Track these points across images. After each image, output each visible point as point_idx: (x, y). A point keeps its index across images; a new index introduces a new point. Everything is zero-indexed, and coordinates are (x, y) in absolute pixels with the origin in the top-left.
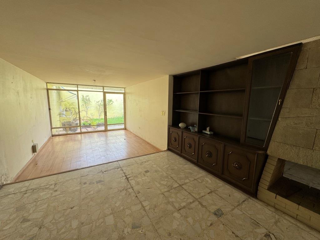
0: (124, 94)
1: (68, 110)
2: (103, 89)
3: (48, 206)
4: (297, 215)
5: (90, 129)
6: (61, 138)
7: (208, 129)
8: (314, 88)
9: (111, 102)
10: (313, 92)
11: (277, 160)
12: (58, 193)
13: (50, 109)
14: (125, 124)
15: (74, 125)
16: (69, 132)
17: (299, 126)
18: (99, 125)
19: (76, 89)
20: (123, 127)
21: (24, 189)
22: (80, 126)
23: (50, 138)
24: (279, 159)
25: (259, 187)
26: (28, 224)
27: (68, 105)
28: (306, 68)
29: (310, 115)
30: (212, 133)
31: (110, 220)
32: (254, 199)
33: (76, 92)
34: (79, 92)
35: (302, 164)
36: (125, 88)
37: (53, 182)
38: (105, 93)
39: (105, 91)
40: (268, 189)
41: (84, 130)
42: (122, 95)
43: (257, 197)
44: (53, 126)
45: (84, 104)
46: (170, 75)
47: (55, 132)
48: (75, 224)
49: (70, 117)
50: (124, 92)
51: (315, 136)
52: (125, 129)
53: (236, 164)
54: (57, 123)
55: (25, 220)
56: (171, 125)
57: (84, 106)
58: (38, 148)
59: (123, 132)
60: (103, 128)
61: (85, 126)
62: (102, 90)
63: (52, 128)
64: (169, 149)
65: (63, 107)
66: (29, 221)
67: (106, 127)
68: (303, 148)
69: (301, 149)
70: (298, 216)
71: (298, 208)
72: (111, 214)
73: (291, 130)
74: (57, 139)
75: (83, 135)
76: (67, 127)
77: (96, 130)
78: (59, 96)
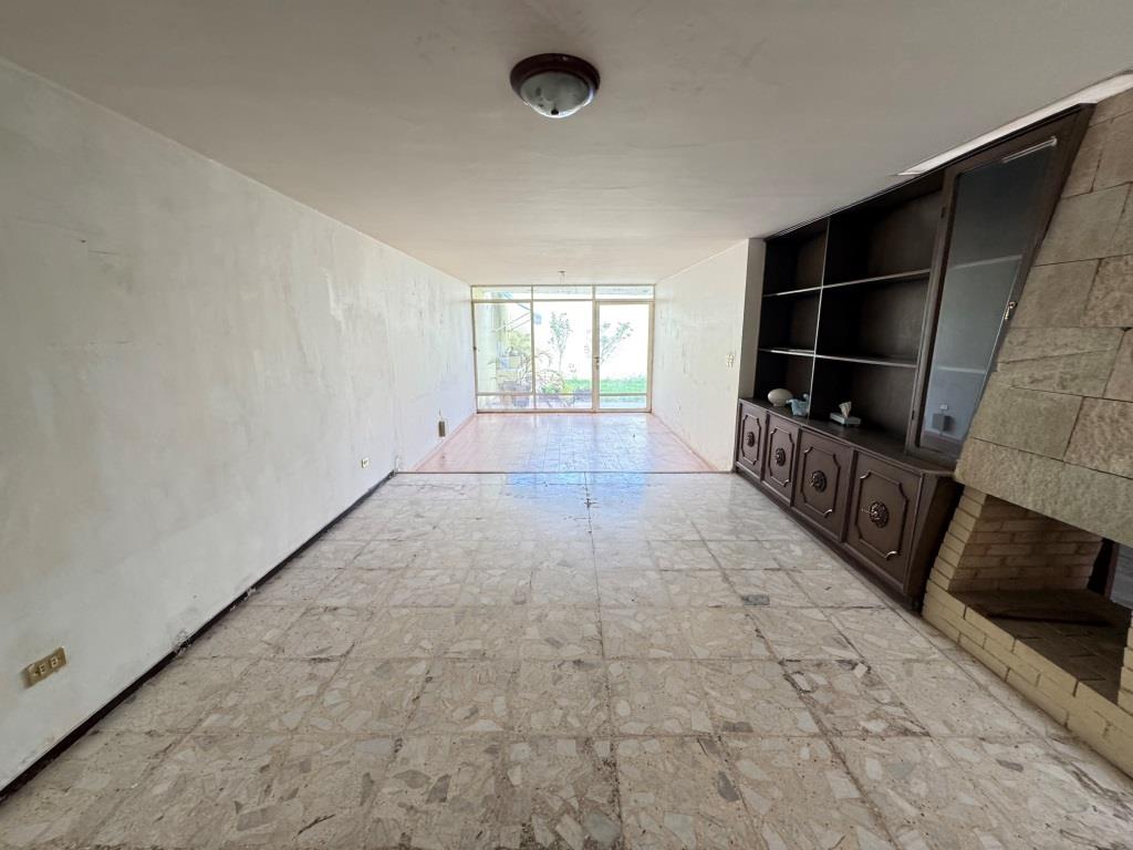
0: (653, 304)
1: (516, 352)
2: (594, 293)
3: (448, 508)
4: (1009, 669)
5: (555, 405)
6: (494, 419)
7: (845, 408)
8: (1101, 259)
9: (628, 331)
10: (1097, 272)
11: (982, 501)
12: (465, 496)
13: (475, 349)
14: (650, 395)
15: (522, 390)
16: (512, 407)
17: (1041, 388)
18: (579, 395)
19: (528, 296)
20: (643, 405)
21: (421, 483)
22: (534, 393)
23: (473, 416)
24: (989, 498)
25: (929, 581)
26: (420, 520)
27: (519, 339)
28: (1092, 191)
29: (1076, 351)
30: (857, 421)
31: (529, 546)
32: (907, 616)
33: (528, 305)
34: (535, 303)
35: (1030, 507)
36: (654, 285)
37: (461, 483)
38: (597, 303)
39: (598, 297)
40: (949, 592)
41: (543, 406)
42: (645, 308)
43: (923, 613)
44: (480, 391)
45: (555, 337)
46: (752, 240)
47: (483, 403)
48: (477, 536)
49: (519, 374)
50: (652, 297)
51: (1074, 418)
52: (650, 412)
53: (875, 510)
54: (489, 382)
55: (418, 516)
56: (752, 396)
57: (556, 342)
58: (449, 430)
59: (641, 420)
60: (586, 405)
61: (546, 395)
62: (590, 297)
63: (477, 395)
64: (737, 470)
65: (506, 346)
66: (422, 517)
67: (596, 401)
68: (1040, 456)
69: (1036, 461)
70: (1011, 672)
71: (1014, 646)
72: (533, 540)
73: (1020, 400)
74: (485, 419)
75: (538, 416)
76: (508, 394)
77: (572, 407)
78: (498, 317)
